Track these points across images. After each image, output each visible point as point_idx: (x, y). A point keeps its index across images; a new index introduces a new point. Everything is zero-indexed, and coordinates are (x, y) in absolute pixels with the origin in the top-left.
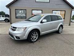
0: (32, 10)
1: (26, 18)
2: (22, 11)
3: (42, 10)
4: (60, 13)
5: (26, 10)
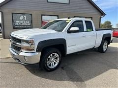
0: (42, 15)
1: (32, 28)
2: (25, 16)
3: (58, 16)
5: (31, 14)
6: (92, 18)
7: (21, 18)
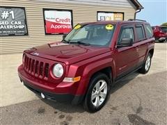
0: (44, 10)
1: (27, 34)
2: (12, 12)
3: (71, 11)
4: (114, 18)
5: (23, 8)
6: (123, 13)
7: (5, 14)
